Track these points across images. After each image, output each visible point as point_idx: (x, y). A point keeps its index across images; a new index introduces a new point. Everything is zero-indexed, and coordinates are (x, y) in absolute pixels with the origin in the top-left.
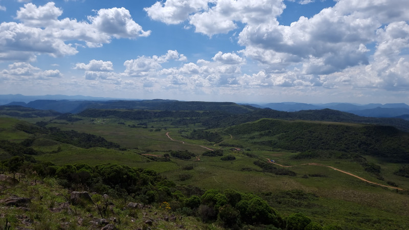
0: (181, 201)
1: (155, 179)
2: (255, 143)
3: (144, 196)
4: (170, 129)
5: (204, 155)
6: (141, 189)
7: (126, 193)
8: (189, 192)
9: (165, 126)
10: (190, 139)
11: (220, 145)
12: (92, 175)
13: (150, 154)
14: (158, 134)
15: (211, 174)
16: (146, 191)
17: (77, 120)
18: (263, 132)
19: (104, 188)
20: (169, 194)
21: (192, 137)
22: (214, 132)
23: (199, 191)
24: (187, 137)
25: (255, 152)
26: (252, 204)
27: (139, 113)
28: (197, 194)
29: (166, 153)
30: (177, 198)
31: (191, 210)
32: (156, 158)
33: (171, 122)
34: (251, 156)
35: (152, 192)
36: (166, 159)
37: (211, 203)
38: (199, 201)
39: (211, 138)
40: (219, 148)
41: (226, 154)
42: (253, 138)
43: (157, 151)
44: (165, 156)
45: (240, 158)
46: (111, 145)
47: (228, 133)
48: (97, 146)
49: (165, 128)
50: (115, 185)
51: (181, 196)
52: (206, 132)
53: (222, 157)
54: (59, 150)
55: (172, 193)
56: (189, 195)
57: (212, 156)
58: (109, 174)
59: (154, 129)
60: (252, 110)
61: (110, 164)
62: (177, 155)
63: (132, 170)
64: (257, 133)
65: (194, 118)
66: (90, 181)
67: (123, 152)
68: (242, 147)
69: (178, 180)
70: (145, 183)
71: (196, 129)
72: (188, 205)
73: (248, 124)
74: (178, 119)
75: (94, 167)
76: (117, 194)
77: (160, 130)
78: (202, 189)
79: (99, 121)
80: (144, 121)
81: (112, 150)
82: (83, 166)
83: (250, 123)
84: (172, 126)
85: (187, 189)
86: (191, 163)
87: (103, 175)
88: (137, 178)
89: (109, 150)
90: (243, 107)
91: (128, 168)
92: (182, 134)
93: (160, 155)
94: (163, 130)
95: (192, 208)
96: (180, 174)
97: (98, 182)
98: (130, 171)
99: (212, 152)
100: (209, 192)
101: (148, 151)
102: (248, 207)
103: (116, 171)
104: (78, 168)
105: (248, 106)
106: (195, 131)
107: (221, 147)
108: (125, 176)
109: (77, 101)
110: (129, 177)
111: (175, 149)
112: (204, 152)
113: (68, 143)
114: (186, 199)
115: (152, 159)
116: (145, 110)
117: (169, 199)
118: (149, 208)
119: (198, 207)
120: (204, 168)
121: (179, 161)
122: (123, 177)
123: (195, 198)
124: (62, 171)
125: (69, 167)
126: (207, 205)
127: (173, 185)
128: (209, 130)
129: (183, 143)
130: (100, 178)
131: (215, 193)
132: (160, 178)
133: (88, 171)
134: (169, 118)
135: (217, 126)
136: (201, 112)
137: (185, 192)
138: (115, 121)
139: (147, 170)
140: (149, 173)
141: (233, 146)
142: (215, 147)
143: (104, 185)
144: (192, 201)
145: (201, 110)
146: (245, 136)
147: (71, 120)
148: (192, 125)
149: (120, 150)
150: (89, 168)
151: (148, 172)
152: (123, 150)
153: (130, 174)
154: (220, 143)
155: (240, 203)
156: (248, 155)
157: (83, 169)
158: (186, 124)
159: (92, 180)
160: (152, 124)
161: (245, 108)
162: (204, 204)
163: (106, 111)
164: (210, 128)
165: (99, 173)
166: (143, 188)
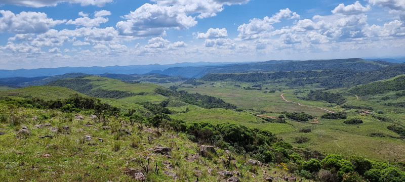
0: (298, 164)
1: (271, 140)
2: (390, 105)
3: (261, 155)
4: (284, 91)
5: (323, 117)
6: (258, 148)
7: (244, 151)
8: (307, 155)
9: (279, 87)
10: (307, 100)
11: (343, 107)
12: (214, 132)
13: (265, 116)
14: (272, 95)
15: (331, 137)
16: (263, 151)
17: (200, 83)
18: (400, 92)
19: (225, 145)
20: (285, 155)
21: (309, 98)
22: (335, 93)
23: (319, 155)
24: (303, 99)
25: (389, 115)
26: (386, 174)
27: (253, 75)
28: (315, 157)
29: (280, 115)
30: (295, 160)
31: (310, 173)
32: (270, 119)
33: (286, 84)
34: (384, 120)
35: (268, 152)
36: (281, 120)
37: (334, 169)
38: (319, 165)
39: (331, 99)
40: (341, 110)
41: (350, 117)
42: (387, 98)
43: (271, 112)
44: (280, 117)
45: (368, 121)
46: (228, 106)
47: (352, 93)
48: (217, 107)
49: (280, 90)
50: (234, 142)
51: (299, 159)
52: (326, 93)
53: (345, 120)
54: (188, 110)
55: (289, 155)
56: (307, 158)
57: (333, 118)
58: (228, 132)
59: (269, 91)
60: (385, 66)
61: (229, 123)
62: (292, 117)
63: (249, 130)
64: (392, 93)
65: (311, 78)
66: (213, 138)
67: (239, 112)
68: (371, 109)
69: (295, 143)
70: (261, 142)
71: (314, 90)
72: (306, 168)
73: (380, 83)
74: (293, 80)
75: (216, 125)
76: (236, 151)
77: (274, 92)
78: (321, 153)
79: (218, 84)
80: (258, 83)
81: (230, 111)
82: (207, 124)
83: (382, 81)
84: (287, 87)
85: (304, 152)
86: (308, 125)
87: (223, 133)
88: (254, 137)
89: (227, 111)
90: (372, 62)
91: (245, 127)
92: (298, 96)
93: (275, 116)
94: (277, 91)
95: (311, 172)
96: (297, 136)
97: (219, 139)
98: (247, 131)
99: (333, 114)
100: (330, 157)
101: (263, 112)
102: (380, 177)
103: (234, 130)
104: (203, 126)
105: (380, 61)
106: (312, 92)
107: (344, 109)
108: (242, 135)
109: (199, 67)
110: (246, 137)
111: (291, 110)
112: (323, 114)
113: (193, 104)
114: (304, 162)
115: (266, 120)
116: (259, 72)
117: (286, 160)
118: (268, 166)
119: (318, 171)
120: (324, 131)
121: (295, 123)
122: (240, 136)
123: (315, 162)
124: (191, 128)
125: (195, 124)
126: (329, 170)
127: (289, 147)
128: (328, 91)
129: (299, 104)
130: (221, 135)
131: (339, 158)
132: (276, 139)
133: (211, 129)
134: (283, 79)
135: (339, 86)
136: (320, 71)
137: (303, 155)
138: (232, 84)
139: (263, 130)
140: (265, 133)
141: (359, 108)
142: (337, 109)
143: (224, 143)
144: (311, 165)
145: (320, 69)
146: (377, 96)
147: (195, 84)
148: (309, 86)
149: (237, 110)
150: (212, 126)
151: (263, 132)
152: (239, 111)
153: (247, 133)
154: (343, 105)
155: (370, 172)
156: (379, 118)
157: (207, 127)
158: (302, 85)
159: (215, 137)
160: (266, 86)
161: (375, 64)
162: (325, 169)
163: (224, 75)
164: (330, 88)
165: (220, 131)
166: (260, 147)
